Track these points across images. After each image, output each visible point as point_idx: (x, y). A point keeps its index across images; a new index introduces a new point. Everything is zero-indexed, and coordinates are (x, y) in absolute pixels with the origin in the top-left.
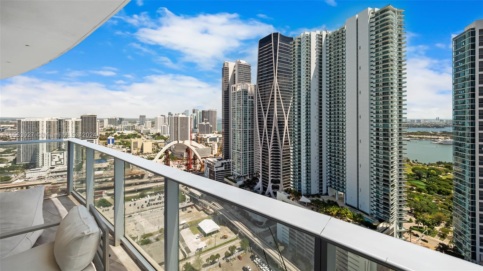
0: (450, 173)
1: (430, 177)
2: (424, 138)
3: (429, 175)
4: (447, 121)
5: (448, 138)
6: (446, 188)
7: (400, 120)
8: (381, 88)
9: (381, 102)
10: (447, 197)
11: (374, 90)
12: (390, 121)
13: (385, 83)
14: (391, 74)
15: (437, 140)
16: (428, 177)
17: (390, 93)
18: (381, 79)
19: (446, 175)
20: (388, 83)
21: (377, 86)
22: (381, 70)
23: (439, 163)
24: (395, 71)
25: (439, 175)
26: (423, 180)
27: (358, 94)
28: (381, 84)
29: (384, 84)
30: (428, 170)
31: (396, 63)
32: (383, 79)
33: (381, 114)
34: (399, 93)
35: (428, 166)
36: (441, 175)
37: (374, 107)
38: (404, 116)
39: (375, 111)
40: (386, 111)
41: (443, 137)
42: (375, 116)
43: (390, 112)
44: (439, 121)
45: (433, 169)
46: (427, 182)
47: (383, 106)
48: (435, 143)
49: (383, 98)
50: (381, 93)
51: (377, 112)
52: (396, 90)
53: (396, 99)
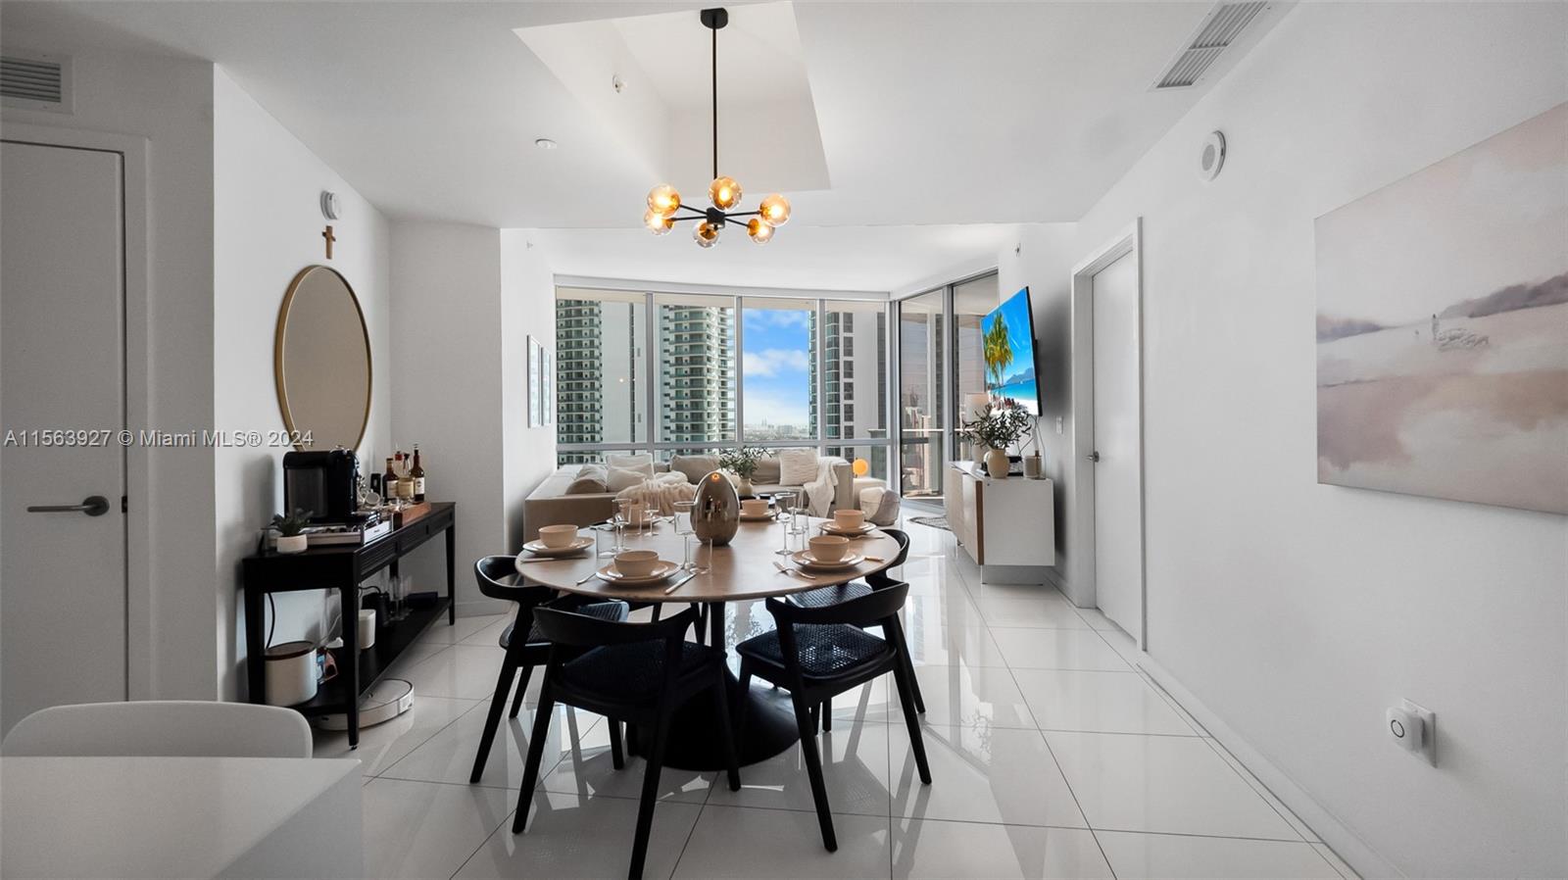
7: (724, 426)
8: (686, 346)
9: (687, 380)
11: (672, 348)
12: (706, 428)
13: (696, 335)
17: (705, 360)
18: (686, 324)
20: (700, 336)
21: (678, 338)
27: (632, 355)
28: (686, 335)
29: (692, 336)
33: (688, 410)
34: (722, 360)
37: (673, 393)
39: (673, 404)
40: (697, 403)
42: (673, 415)
43: (706, 405)
47: (692, 391)
49: (692, 369)
50: (686, 357)
51: (679, 407)
52: (715, 354)
53: (715, 375)
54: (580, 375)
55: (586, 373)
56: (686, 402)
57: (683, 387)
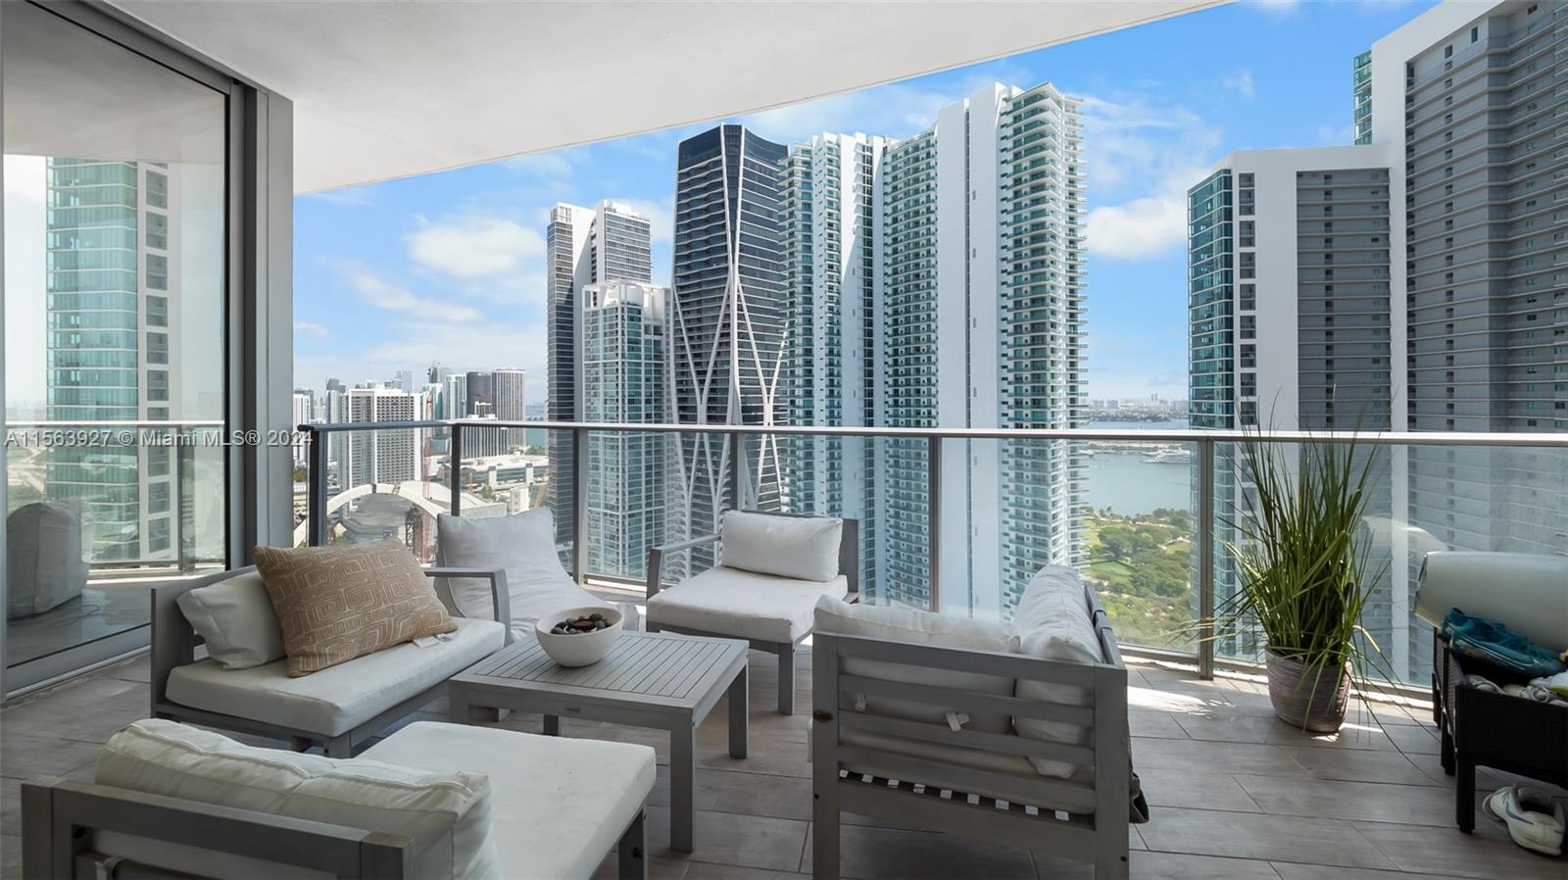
0: (1184, 537)
1: (1141, 551)
2: (1124, 448)
3: (1138, 545)
4: (1174, 403)
5: (1177, 448)
6: (1173, 576)
7: (1073, 401)
8: (1026, 312)
9: (1027, 349)
10: (1177, 600)
11: (1010, 316)
12: (1049, 404)
13: (1038, 299)
14: (1052, 275)
15: (1154, 453)
16: (1135, 551)
17: (1048, 326)
18: (1026, 287)
19: (1173, 543)
20: (1043, 299)
21: (1018, 305)
22: (1026, 263)
23: (1159, 513)
24: (1060, 267)
25: (1159, 546)
26: (1124, 562)
27: (968, 326)
28: (1026, 300)
29: (1033, 301)
30: (1136, 533)
31: (1062, 245)
32: (1033, 288)
33: (1027, 383)
34: (1070, 326)
35: (1134, 522)
36: (1163, 543)
37: (1011, 364)
38: (1081, 389)
39: (1011, 377)
40: (1038, 376)
41: (1167, 446)
42: (1011, 389)
43: (1049, 378)
44: (1158, 403)
45: (1148, 530)
46: (1133, 565)
47: (1033, 362)
48: (1150, 461)
49: (1033, 338)
50: (1026, 325)
51: (1018, 379)
52: (1062, 318)
53: (1062, 344)
54: (918, 349)
55: (923, 347)
56: (1026, 374)
57: (1022, 358)
